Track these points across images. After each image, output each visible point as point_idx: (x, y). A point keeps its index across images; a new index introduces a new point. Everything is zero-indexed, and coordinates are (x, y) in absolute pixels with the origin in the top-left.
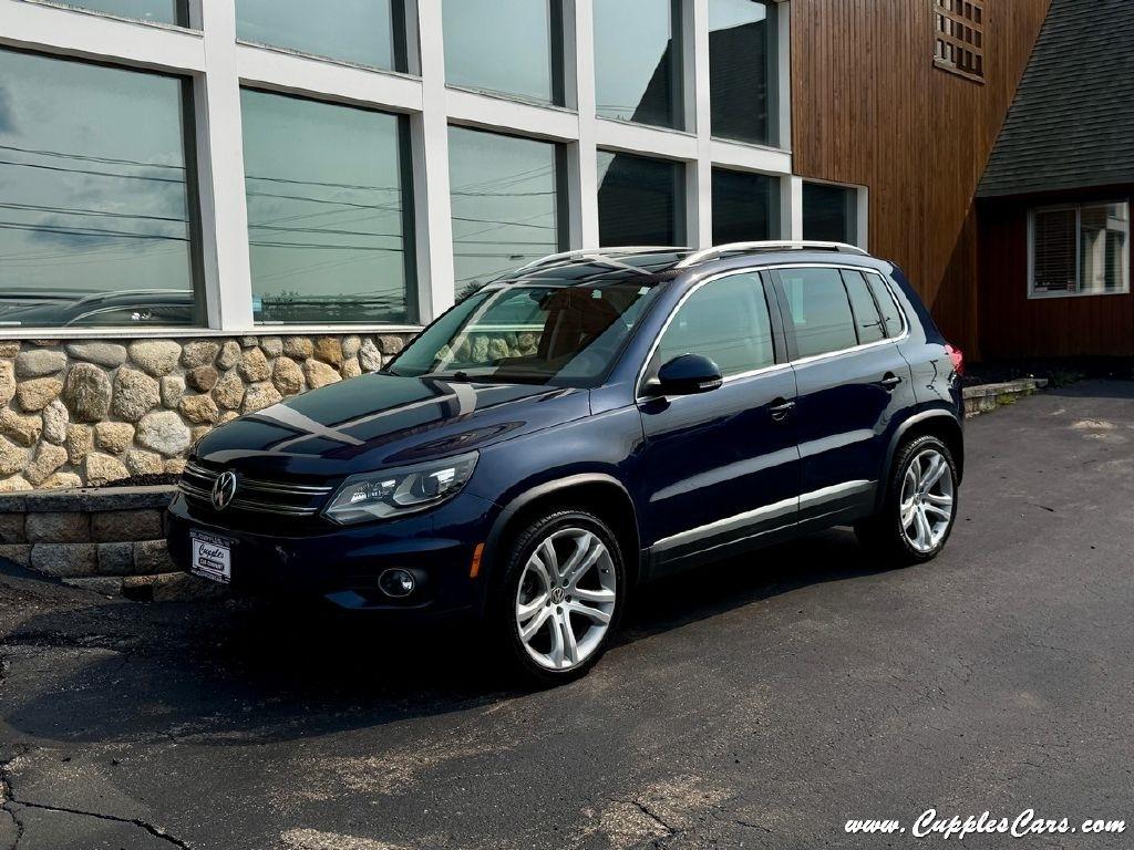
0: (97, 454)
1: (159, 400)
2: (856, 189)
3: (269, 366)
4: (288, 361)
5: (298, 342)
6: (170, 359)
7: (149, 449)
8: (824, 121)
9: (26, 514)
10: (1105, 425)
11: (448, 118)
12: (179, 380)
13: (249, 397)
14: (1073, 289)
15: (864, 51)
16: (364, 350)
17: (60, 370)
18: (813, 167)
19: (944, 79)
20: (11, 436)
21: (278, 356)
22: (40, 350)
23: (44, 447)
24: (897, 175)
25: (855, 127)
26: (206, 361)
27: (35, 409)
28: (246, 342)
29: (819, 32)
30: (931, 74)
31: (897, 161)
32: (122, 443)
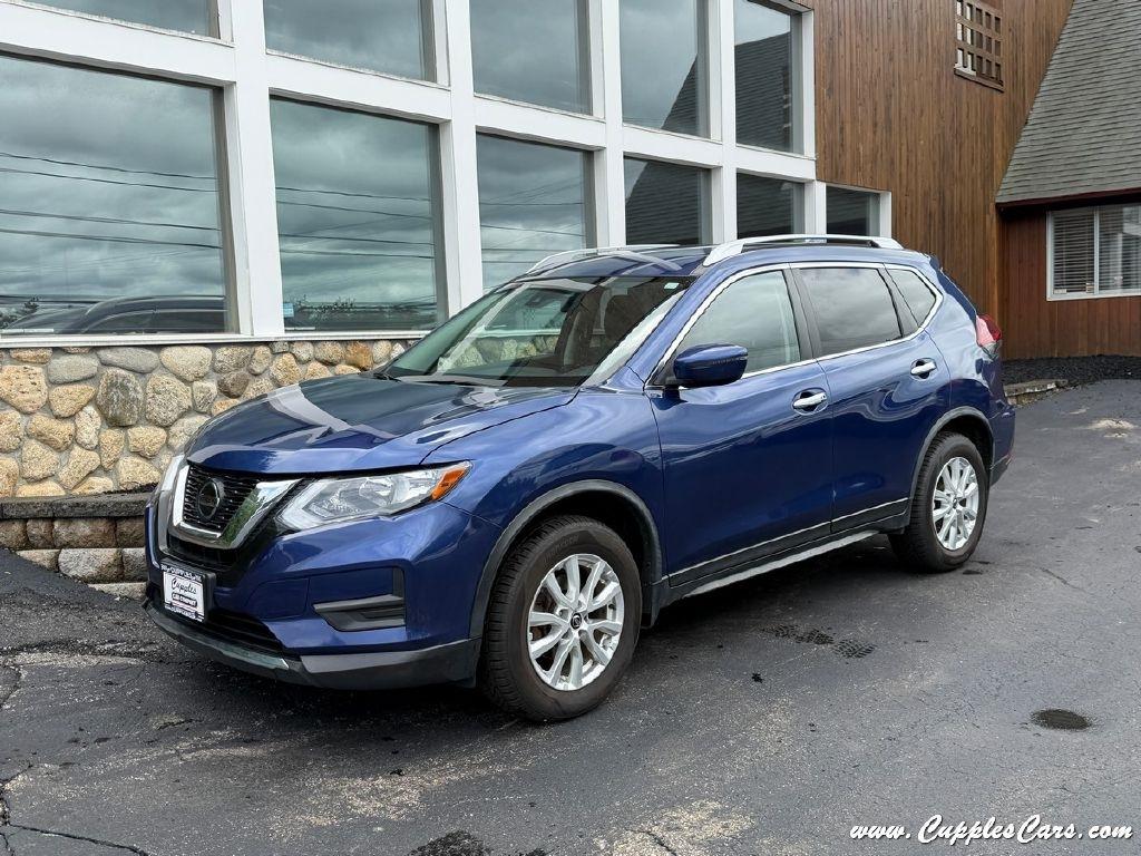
0: (129, 459)
1: (191, 404)
2: (878, 194)
3: (299, 369)
4: (319, 365)
5: (328, 347)
6: (202, 365)
8: (848, 128)
9: (53, 519)
10: (1125, 424)
11: (477, 127)
12: (212, 386)
14: (1092, 291)
15: (887, 58)
16: (394, 355)
17: (92, 377)
18: (837, 173)
19: (965, 87)
20: (44, 442)
21: (309, 361)
22: (72, 356)
23: (77, 450)
24: (919, 181)
25: (879, 133)
26: (238, 366)
27: (67, 415)
28: (277, 348)
29: (842, 41)
30: (953, 82)
31: (919, 167)
32: (154, 448)
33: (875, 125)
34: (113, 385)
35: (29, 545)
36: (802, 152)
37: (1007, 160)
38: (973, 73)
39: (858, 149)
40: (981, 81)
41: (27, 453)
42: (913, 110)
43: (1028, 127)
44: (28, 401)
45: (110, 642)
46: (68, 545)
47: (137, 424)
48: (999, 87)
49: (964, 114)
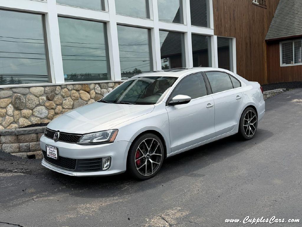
0: (22, 119)
1: (39, 103)
2: (232, 39)
3: (69, 93)
4: (74, 91)
5: (77, 86)
6: (41, 92)
7: (36, 117)
8: (223, 20)
9: (0, 136)
10: (301, 100)
11: (117, 23)
12: (44, 98)
13: (64, 102)
14: (293, 64)
15: (233, 0)
16: (95, 87)
17: (11, 96)
18: (220, 33)
19: (256, 7)
21: (72, 90)
22: (5, 91)
23: (7, 117)
24: (243, 34)
25: (231, 21)
26: (51, 92)
27: (4, 107)
28: (63, 87)
30: (252, 7)
31: (243, 30)
32: (29, 115)
33: (230, 19)
34: (16, 98)
36: (210, 27)
37: (268, 27)
38: (258, 4)
39: (226, 26)
40: (260, 6)
42: (241, 14)
43: (274, 18)
45: (16, 169)
46: (5, 143)
47: (24, 109)
48: (265, 7)
49: (256, 15)
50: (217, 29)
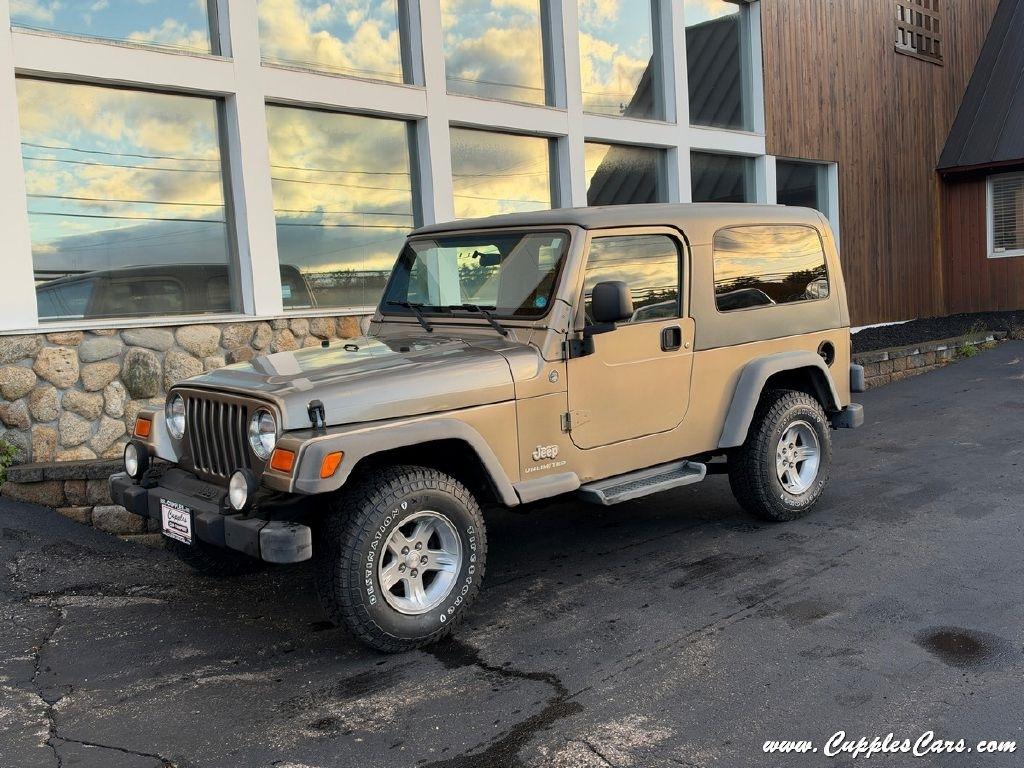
2: (826, 166)
3: (297, 345)
4: (314, 340)
5: (323, 323)
6: (211, 342)
9: (86, 480)
11: (450, 121)
12: (220, 360)
17: (117, 355)
18: (785, 147)
19: (906, 63)
20: (77, 413)
21: (305, 336)
22: (101, 339)
23: (106, 420)
24: (864, 150)
25: (824, 110)
26: (243, 342)
27: (96, 389)
28: (278, 325)
29: (787, 27)
30: (894, 60)
31: (863, 138)
33: (821, 102)
34: (135, 362)
35: (66, 503)
36: (751, 130)
38: (913, 49)
39: (805, 125)
40: (921, 56)
41: (64, 423)
42: (857, 86)
44: (64, 378)
45: (138, 585)
46: (100, 503)
47: (157, 395)
48: (937, 61)
49: (906, 88)
50: (774, 135)
